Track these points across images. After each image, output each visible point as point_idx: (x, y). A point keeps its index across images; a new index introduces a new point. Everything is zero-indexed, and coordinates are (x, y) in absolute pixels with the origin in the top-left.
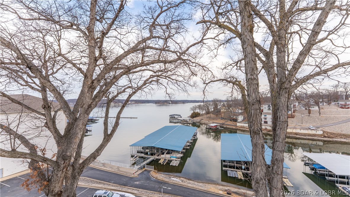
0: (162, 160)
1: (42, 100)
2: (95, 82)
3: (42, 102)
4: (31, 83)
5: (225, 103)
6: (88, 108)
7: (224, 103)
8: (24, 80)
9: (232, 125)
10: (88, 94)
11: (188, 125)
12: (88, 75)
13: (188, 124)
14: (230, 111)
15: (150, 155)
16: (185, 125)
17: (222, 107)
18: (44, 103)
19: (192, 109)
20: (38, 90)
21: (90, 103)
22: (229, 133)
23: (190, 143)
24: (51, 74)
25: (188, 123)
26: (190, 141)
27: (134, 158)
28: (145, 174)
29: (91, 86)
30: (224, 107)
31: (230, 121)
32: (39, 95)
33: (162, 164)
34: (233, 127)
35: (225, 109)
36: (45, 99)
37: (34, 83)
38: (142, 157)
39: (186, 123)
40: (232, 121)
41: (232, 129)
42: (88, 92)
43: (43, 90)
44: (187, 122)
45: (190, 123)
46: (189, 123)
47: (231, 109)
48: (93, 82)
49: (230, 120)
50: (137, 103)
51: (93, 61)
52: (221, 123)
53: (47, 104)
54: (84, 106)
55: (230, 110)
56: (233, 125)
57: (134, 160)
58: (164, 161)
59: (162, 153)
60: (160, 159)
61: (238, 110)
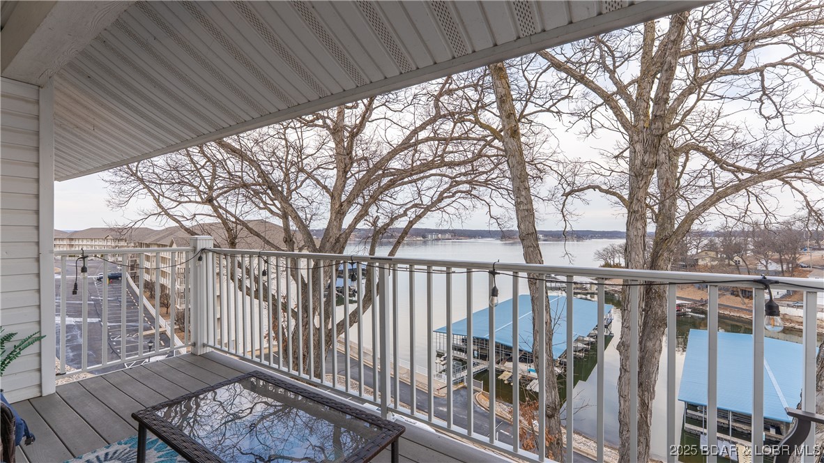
0: (508, 373)
1: (283, 230)
2: (345, 204)
3: (284, 234)
4: (271, 205)
5: (717, 240)
6: (335, 243)
7: (711, 241)
8: (262, 201)
9: (740, 309)
10: (335, 223)
11: (589, 297)
12: (336, 195)
13: (586, 294)
14: (731, 265)
15: (478, 358)
16: (579, 296)
17: (704, 254)
18: (286, 234)
19: (600, 255)
20: (277, 215)
21: (338, 236)
22: (728, 331)
23: (588, 344)
24: (295, 190)
25: (588, 293)
26: (587, 339)
27: (442, 359)
28: (462, 396)
29: (339, 211)
30: (712, 254)
31: (733, 297)
32: (279, 222)
33: (506, 382)
34: (743, 316)
35: (713, 259)
36: (286, 228)
37: (274, 205)
38: (461, 360)
39: (580, 291)
40: (737, 296)
41: (739, 319)
42: (335, 220)
43: (285, 217)
44: (585, 289)
45: (593, 294)
46: (590, 291)
47: (736, 258)
48: (341, 205)
49: (732, 294)
50: (457, 237)
51: (341, 173)
52: (699, 299)
53: (289, 236)
54: (331, 240)
55: (732, 263)
56: (744, 307)
57: (443, 363)
58: (511, 377)
59: (509, 357)
60: (503, 371)
61: (764, 262)
